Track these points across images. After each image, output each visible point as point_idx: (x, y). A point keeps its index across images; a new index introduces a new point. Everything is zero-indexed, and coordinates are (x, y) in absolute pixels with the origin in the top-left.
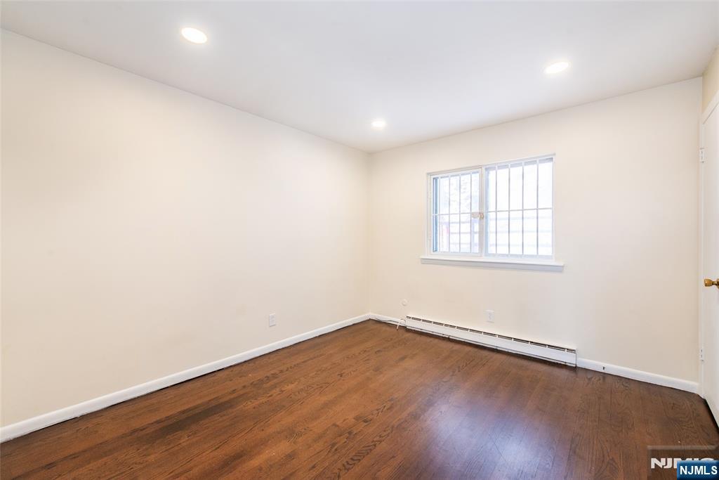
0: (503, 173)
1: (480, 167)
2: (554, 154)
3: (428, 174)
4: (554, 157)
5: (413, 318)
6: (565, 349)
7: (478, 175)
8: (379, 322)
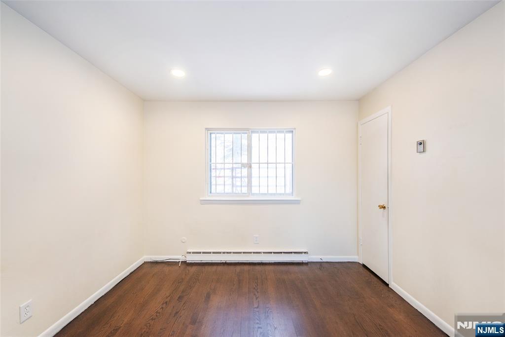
0: (263, 136)
1: (248, 129)
2: (295, 129)
3: (206, 129)
4: (294, 131)
5: (193, 253)
6: (302, 252)
7: (246, 135)
8: (156, 263)
